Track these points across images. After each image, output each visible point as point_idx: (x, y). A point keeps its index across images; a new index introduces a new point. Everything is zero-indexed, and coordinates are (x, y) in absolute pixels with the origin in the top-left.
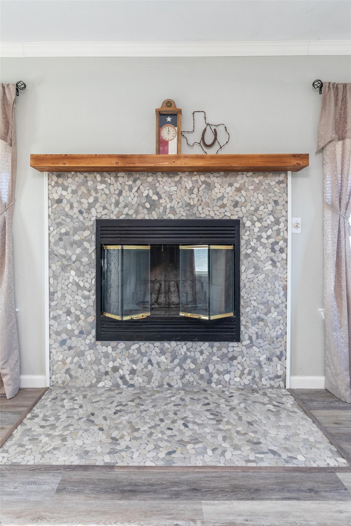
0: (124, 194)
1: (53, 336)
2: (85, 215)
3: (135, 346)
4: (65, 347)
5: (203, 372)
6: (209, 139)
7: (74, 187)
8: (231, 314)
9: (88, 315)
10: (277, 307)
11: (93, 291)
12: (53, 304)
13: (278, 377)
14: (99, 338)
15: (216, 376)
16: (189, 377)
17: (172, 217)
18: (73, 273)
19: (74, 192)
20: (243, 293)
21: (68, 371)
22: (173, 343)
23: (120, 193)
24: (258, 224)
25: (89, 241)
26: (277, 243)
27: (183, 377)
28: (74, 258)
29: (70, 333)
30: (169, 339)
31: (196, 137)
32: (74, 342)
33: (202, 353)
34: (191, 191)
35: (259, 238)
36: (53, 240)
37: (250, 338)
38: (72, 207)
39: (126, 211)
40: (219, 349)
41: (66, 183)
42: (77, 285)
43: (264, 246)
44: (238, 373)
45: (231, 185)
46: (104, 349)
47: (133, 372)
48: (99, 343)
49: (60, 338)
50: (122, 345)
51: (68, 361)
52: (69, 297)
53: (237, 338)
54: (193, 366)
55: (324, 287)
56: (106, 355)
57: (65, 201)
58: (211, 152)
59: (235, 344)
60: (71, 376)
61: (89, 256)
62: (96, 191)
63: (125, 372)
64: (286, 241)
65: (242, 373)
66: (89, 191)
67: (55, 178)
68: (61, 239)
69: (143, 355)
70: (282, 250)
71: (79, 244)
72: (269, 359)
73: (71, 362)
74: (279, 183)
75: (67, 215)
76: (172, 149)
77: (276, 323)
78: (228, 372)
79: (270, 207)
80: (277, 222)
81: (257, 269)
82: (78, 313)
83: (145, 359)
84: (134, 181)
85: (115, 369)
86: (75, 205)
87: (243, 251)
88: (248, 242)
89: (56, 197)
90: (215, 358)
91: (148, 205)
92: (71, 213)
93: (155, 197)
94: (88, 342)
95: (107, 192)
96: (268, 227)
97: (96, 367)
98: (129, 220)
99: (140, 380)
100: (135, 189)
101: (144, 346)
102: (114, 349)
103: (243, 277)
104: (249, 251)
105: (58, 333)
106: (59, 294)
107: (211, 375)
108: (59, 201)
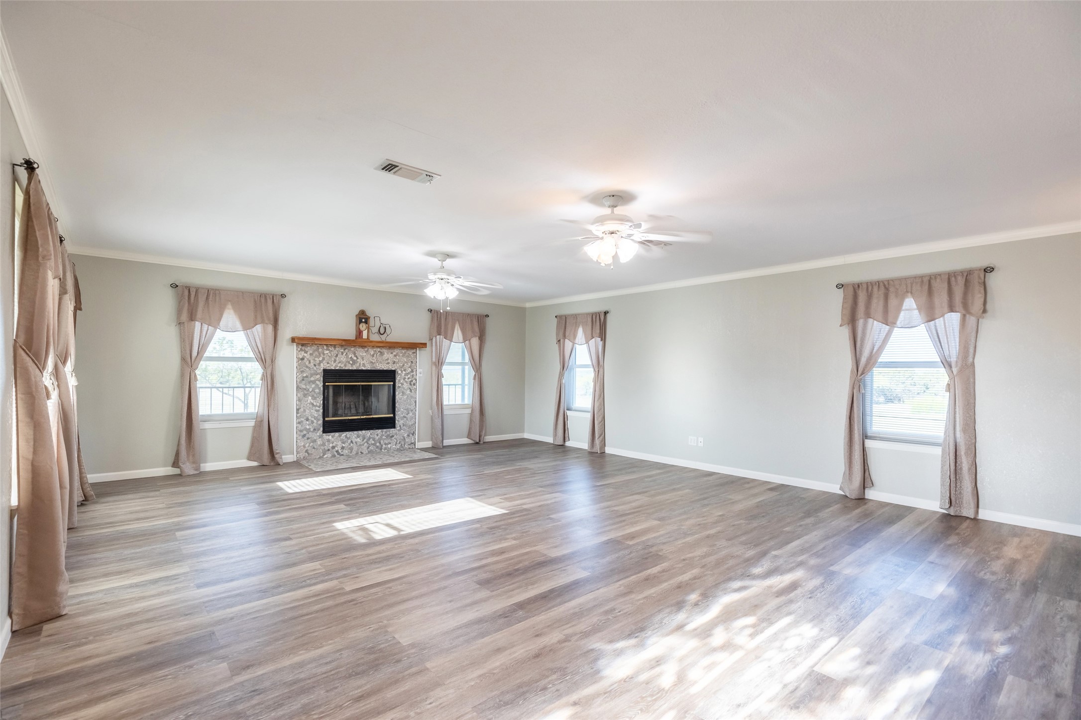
0: (339, 356)
1: (299, 432)
2: (317, 367)
3: (344, 434)
4: (305, 438)
5: (378, 444)
6: (382, 331)
7: (311, 352)
8: (392, 415)
9: (318, 420)
10: (412, 411)
11: (322, 407)
12: (298, 415)
13: (412, 443)
14: (324, 432)
15: (384, 446)
16: (371, 448)
17: (364, 369)
18: (310, 398)
19: (311, 354)
20: (397, 405)
21: (307, 451)
22: (364, 432)
23: (337, 356)
24: (404, 372)
25: (319, 381)
26: (412, 381)
27: (368, 448)
28: (311, 390)
29: (308, 431)
30: (361, 430)
31: (375, 330)
32: (311, 435)
33: (377, 435)
34: (373, 356)
35: (404, 379)
36: (298, 381)
37: (400, 426)
38: (310, 362)
39: (339, 365)
40: (386, 432)
41: (306, 350)
42: (313, 404)
43: (406, 382)
44: (395, 443)
45: (392, 353)
46: (328, 437)
47: (343, 448)
48: (324, 434)
49: (302, 434)
50: (337, 434)
51: (307, 445)
52: (307, 411)
53: (394, 427)
54: (373, 442)
55: (432, 400)
56: (329, 441)
57: (306, 359)
58: (383, 338)
59: (393, 429)
60: (308, 453)
61: (319, 389)
62: (324, 354)
63: (338, 448)
64: (416, 380)
65: (396, 443)
66: (320, 354)
67: (300, 347)
68: (303, 380)
69: (348, 438)
70: (414, 384)
71: (314, 382)
72: (408, 436)
73: (308, 447)
74: (413, 353)
75: (307, 367)
76: (365, 335)
77: (412, 418)
78: (390, 443)
79: (409, 364)
80: (412, 371)
81: (403, 393)
82: (313, 419)
83: (349, 441)
84: (345, 350)
85: (333, 447)
86: (312, 361)
87: (397, 385)
88: (399, 381)
89: (301, 357)
90: (384, 437)
91: (351, 362)
92: (309, 365)
93: (355, 358)
94: (318, 434)
95: (330, 355)
96: (408, 374)
97: (323, 448)
98: (341, 370)
99: (347, 452)
100: (345, 354)
101: (348, 434)
102: (333, 437)
103: (397, 397)
104: (400, 385)
105: (301, 431)
106: (302, 410)
107: (382, 446)
108: (302, 359)
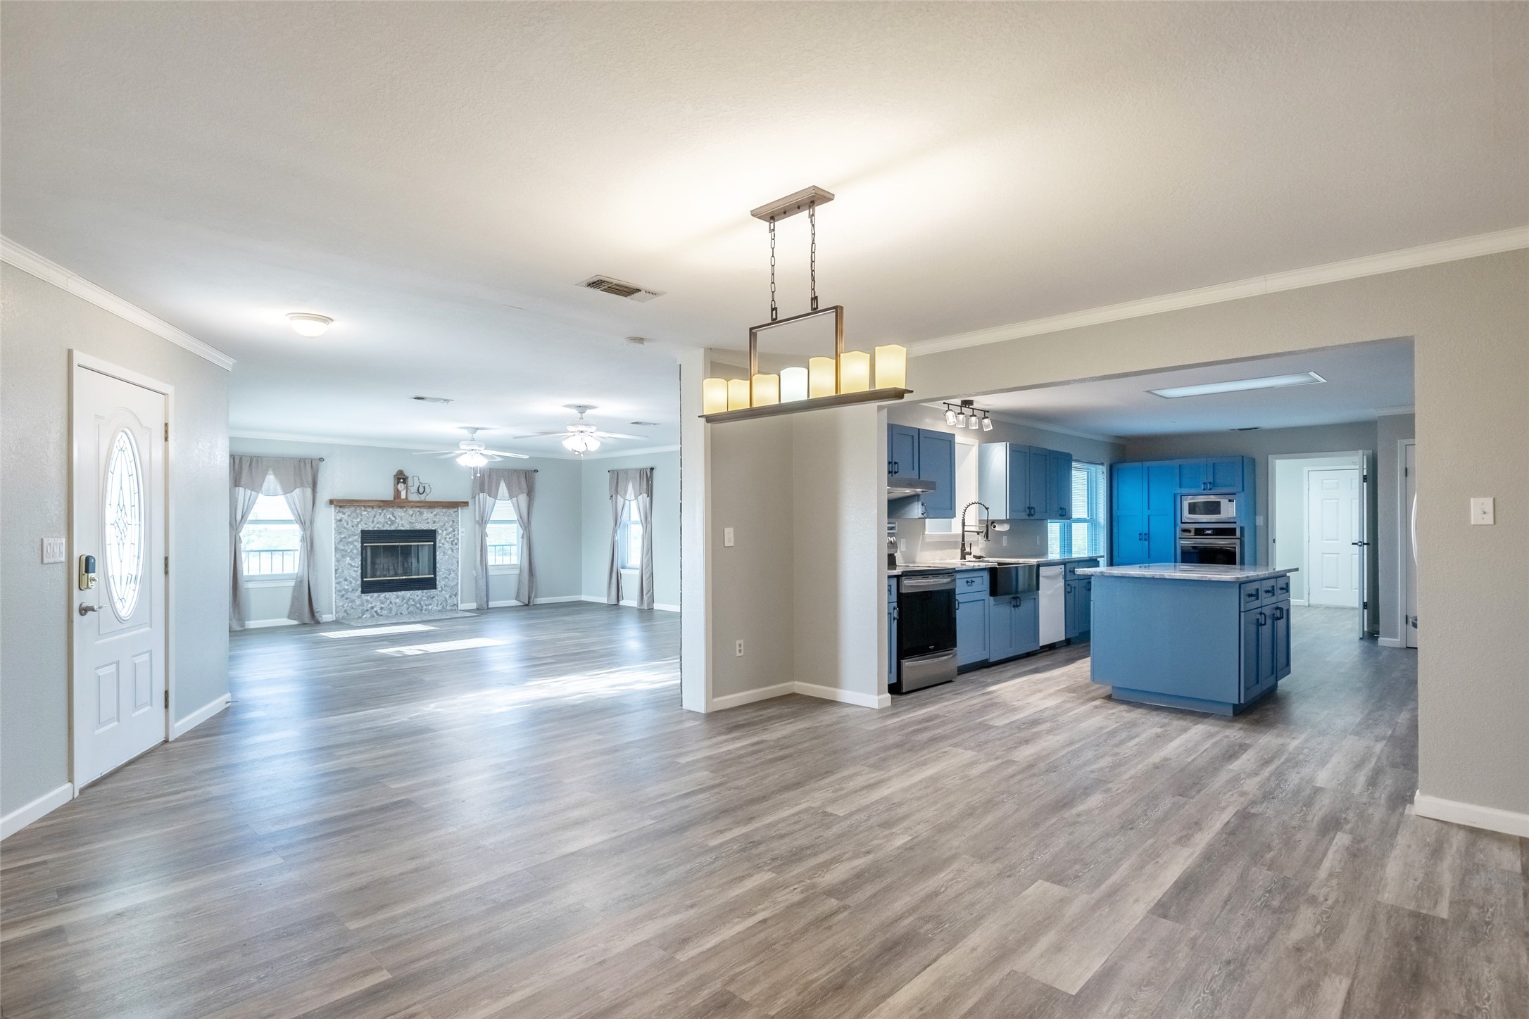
0: (377, 517)
1: (337, 593)
2: (355, 528)
3: (383, 595)
4: (344, 598)
5: (418, 605)
6: (421, 491)
7: (349, 513)
8: (433, 576)
9: (357, 580)
10: (454, 571)
11: (360, 568)
12: (337, 575)
13: (455, 605)
14: (363, 592)
15: (425, 607)
16: (412, 609)
17: (402, 529)
18: (348, 558)
19: (349, 516)
20: (438, 565)
21: (345, 611)
22: (403, 592)
23: (375, 516)
24: (445, 532)
25: (357, 542)
26: (454, 541)
27: (408, 609)
28: (349, 551)
29: (347, 591)
30: (401, 590)
31: (414, 489)
32: (349, 595)
33: (418, 596)
34: (412, 516)
35: (445, 538)
36: (337, 541)
37: (441, 587)
38: (348, 524)
39: (377, 525)
40: (426, 593)
41: (344, 511)
42: (351, 565)
43: (448, 542)
44: (436, 604)
45: (432, 513)
46: (366, 598)
47: (382, 608)
48: (363, 595)
49: (341, 594)
50: (376, 595)
51: (345, 606)
52: (346, 572)
53: (435, 587)
54: (413, 603)
55: (475, 561)
56: (367, 601)
57: (343, 521)
58: (422, 497)
59: (434, 590)
60: (347, 614)
61: (357, 549)
62: (362, 515)
63: (377, 609)
64: (458, 540)
65: (438, 604)
66: (357, 515)
67: (338, 508)
68: (341, 541)
69: (387, 599)
70: (456, 544)
71: (352, 543)
72: (450, 597)
73: (347, 606)
74: (455, 512)
75: (345, 528)
76: (403, 496)
77: (454, 579)
78: (431, 605)
79: (451, 523)
80: (454, 531)
81: (444, 553)
82: (351, 580)
83: (388, 602)
84: (383, 510)
85: (372, 608)
86: (350, 522)
87: (438, 545)
88: (440, 540)
89: (339, 518)
90: (424, 598)
91: (389, 523)
92: (347, 527)
93: (393, 519)
94: (357, 594)
95: (367, 516)
96: (449, 533)
97: (361, 608)
98: (379, 531)
99: (386, 612)
100: (383, 514)
101: (388, 594)
102: (371, 597)
103: (438, 557)
104: (441, 545)
105: (340, 591)
106: (340, 570)
107: (422, 607)
108: (340, 520)
